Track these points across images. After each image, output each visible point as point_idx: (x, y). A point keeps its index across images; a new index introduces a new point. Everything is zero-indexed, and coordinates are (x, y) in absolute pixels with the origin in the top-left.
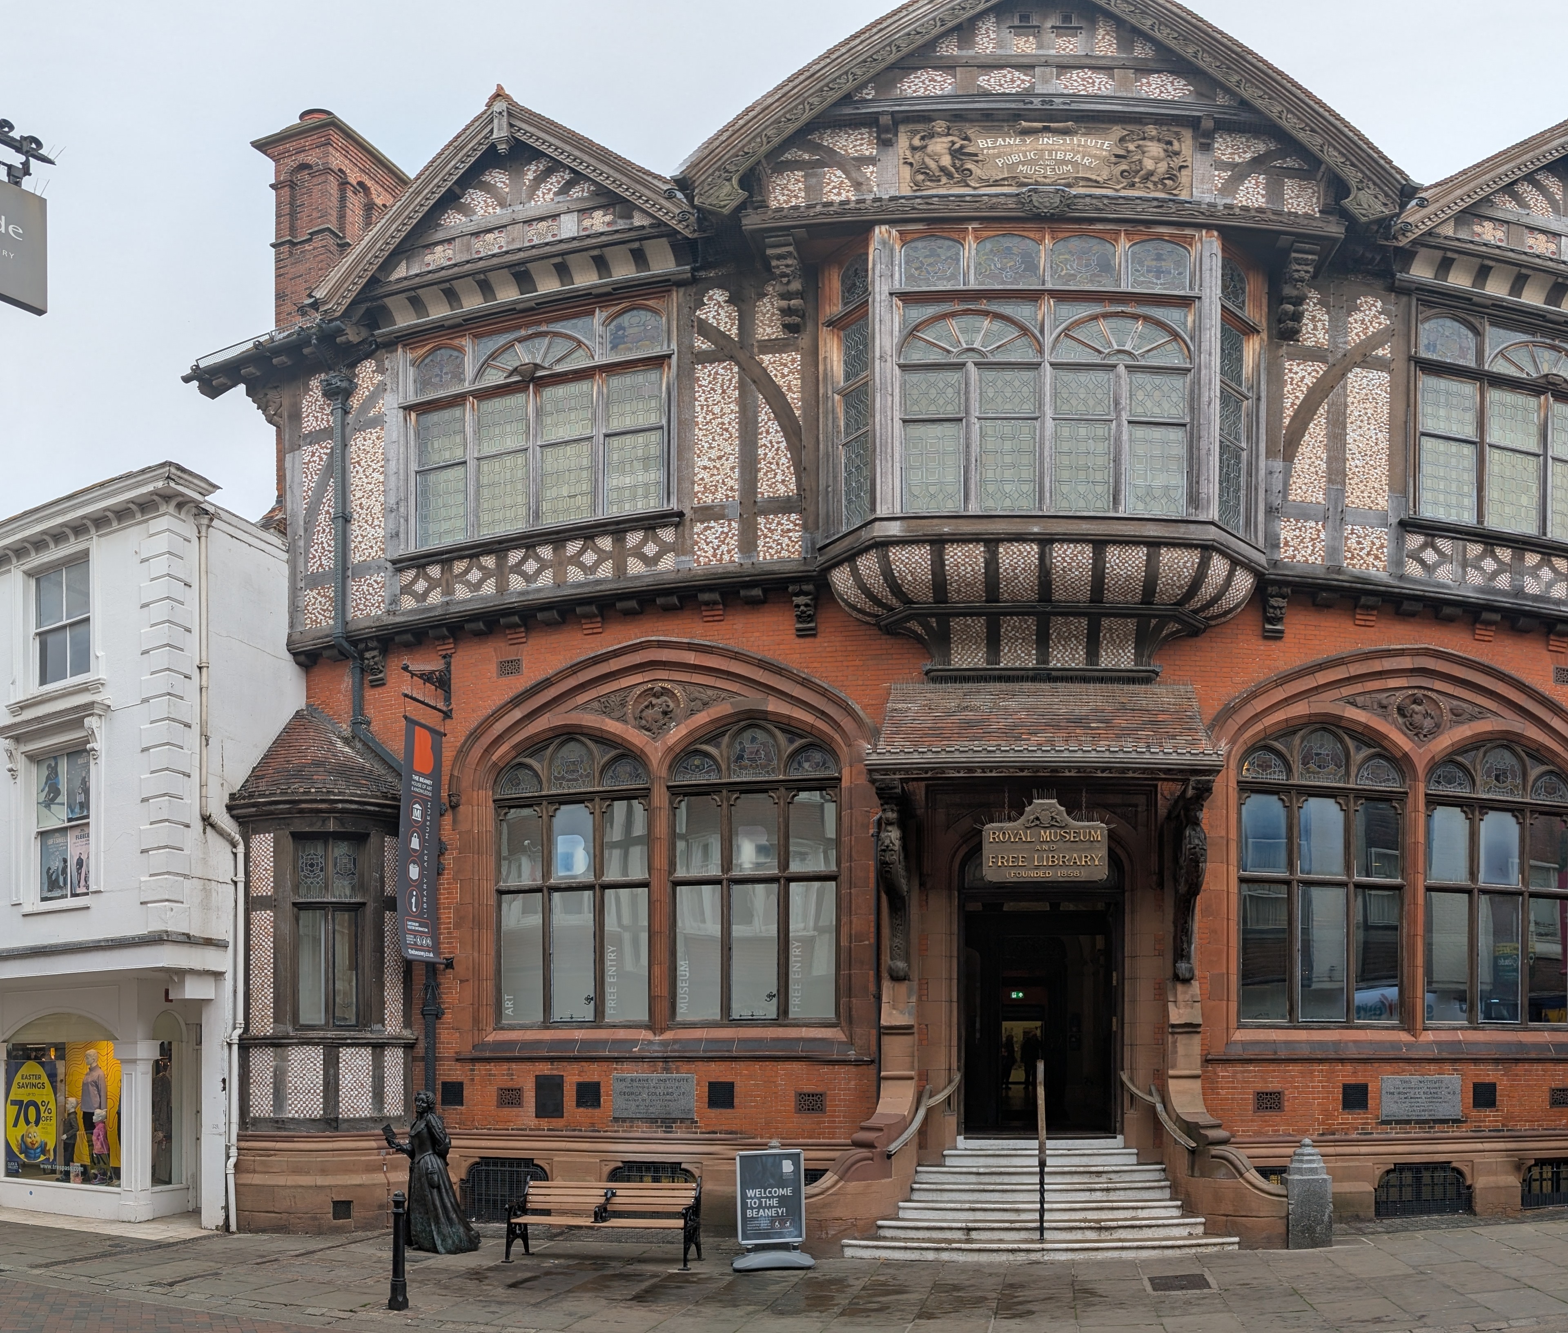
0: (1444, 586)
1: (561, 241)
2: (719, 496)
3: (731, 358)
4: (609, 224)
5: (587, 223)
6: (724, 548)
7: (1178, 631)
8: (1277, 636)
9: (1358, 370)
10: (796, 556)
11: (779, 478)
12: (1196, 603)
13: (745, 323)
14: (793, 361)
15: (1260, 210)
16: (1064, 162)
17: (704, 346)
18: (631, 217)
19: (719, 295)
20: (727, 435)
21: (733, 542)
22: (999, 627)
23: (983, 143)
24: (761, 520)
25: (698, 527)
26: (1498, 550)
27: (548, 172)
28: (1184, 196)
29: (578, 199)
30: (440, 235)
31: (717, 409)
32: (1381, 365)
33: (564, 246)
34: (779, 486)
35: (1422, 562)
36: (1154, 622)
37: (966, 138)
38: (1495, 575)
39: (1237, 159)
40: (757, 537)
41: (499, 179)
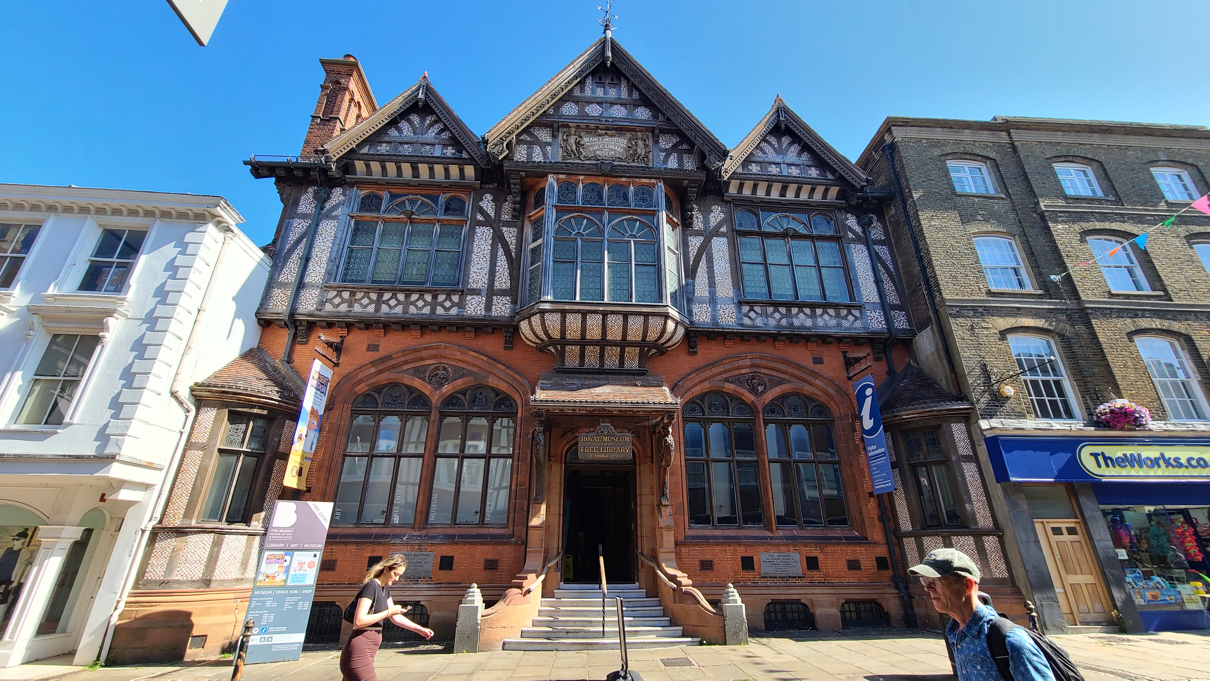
0: (760, 327)
1: (434, 157)
2: (479, 285)
3: (490, 226)
4: (453, 154)
5: (445, 151)
6: (479, 308)
7: (656, 353)
8: (695, 353)
9: (715, 238)
10: (507, 315)
11: (504, 281)
12: (662, 341)
13: (498, 211)
14: (514, 231)
15: (675, 169)
16: (612, 150)
17: (481, 219)
18: (462, 153)
19: (489, 197)
20: (485, 259)
21: (483, 306)
22: (585, 350)
23: (586, 140)
24: (494, 298)
25: (469, 297)
26: (780, 309)
27: (435, 122)
28: (651, 165)
29: (444, 139)
30: (386, 139)
31: (482, 247)
32: (723, 235)
33: (434, 160)
34: (503, 284)
35: (750, 318)
36: (646, 349)
37: (581, 137)
38: (781, 319)
39: (668, 147)
40: (492, 305)
41: (415, 119)
